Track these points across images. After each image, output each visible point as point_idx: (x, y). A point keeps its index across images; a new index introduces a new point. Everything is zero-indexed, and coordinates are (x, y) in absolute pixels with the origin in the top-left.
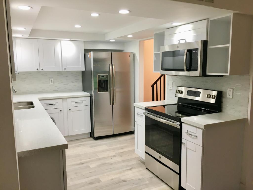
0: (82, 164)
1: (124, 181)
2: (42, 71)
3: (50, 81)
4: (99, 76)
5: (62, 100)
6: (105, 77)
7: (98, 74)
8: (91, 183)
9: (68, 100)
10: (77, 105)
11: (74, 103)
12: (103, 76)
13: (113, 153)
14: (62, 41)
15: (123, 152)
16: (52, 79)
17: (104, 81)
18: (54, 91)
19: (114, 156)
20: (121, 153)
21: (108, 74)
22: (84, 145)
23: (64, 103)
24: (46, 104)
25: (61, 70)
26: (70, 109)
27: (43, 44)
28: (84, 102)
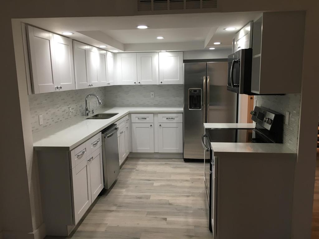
0: (149, 180)
1: (170, 204)
2: (139, 84)
3: (151, 95)
4: (190, 91)
5: (152, 114)
6: (198, 91)
7: (189, 88)
8: (140, 198)
9: (159, 115)
10: (167, 121)
11: (165, 119)
12: (195, 91)
13: (188, 178)
14: (160, 53)
15: (199, 179)
16: (153, 93)
17: (197, 96)
18: (154, 105)
19: (187, 181)
20: (197, 179)
21: (201, 89)
22: (169, 164)
23: (156, 118)
24: (137, 118)
25: (158, 84)
26: (160, 125)
27: (141, 57)
28: (176, 119)
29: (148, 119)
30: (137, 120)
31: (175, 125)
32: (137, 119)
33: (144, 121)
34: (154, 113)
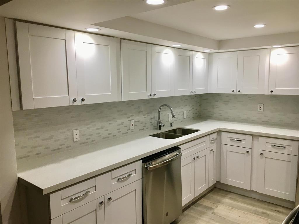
3: (259, 108)
5: (251, 137)
11: (270, 146)
16: (262, 105)
23: (255, 142)
24: (229, 138)
25: (266, 94)
26: (262, 154)
27: (244, 57)
28: (288, 148)
29: (243, 142)
30: (228, 142)
31: (285, 158)
32: (229, 140)
33: (239, 144)
34: (254, 136)
